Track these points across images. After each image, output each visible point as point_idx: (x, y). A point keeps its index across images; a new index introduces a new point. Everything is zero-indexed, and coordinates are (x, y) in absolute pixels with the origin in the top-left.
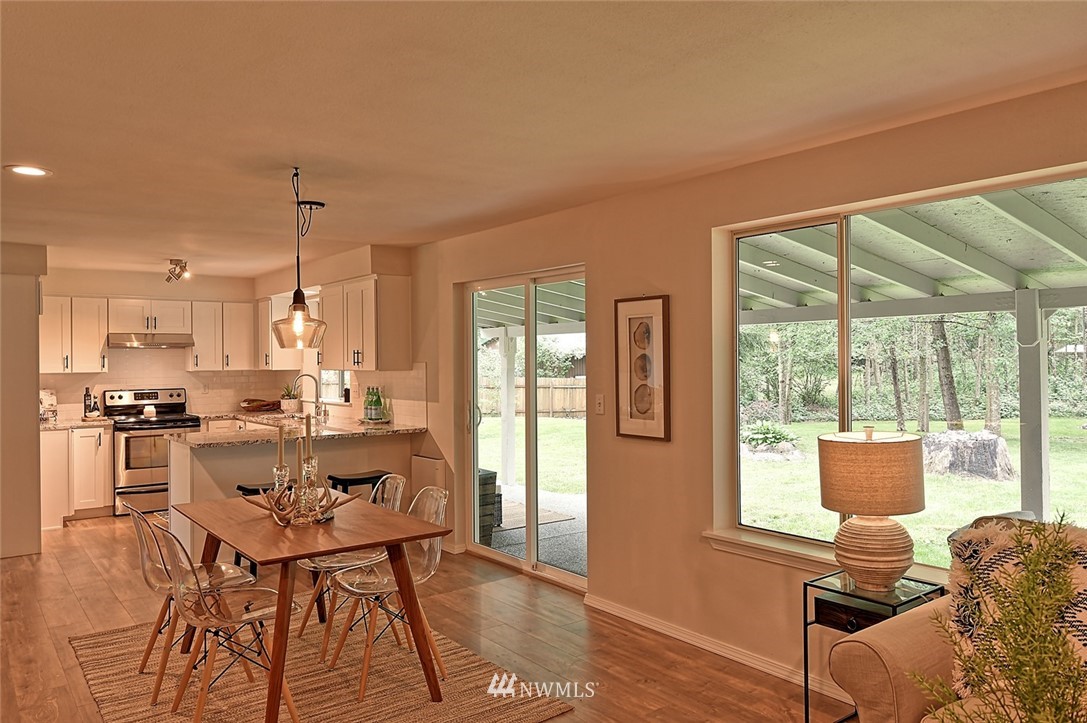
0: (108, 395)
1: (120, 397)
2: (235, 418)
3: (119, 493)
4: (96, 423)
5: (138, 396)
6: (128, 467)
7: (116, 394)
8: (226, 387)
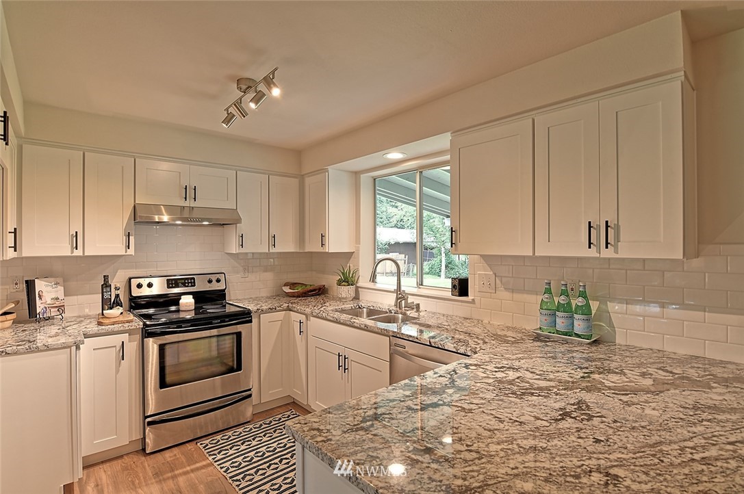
0: (134, 282)
1: (149, 285)
2: (289, 309)
3: (150, 423)
4: (116, 327)
5: (172, 283)
6: (163, 384)
7: (145, 282)
8: (266, 270)
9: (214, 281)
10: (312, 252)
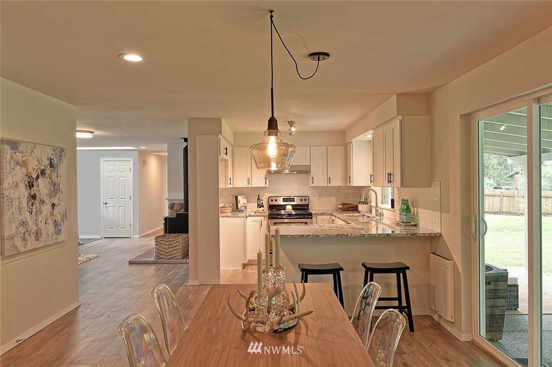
0: (270, 199)
1: (276, 200)
2: (331, 214)
4: (260, 214)
5: (284, 200)
7: (274, 199)
8: (332, 196)
9: (303, 200)
10: (360, 186)
